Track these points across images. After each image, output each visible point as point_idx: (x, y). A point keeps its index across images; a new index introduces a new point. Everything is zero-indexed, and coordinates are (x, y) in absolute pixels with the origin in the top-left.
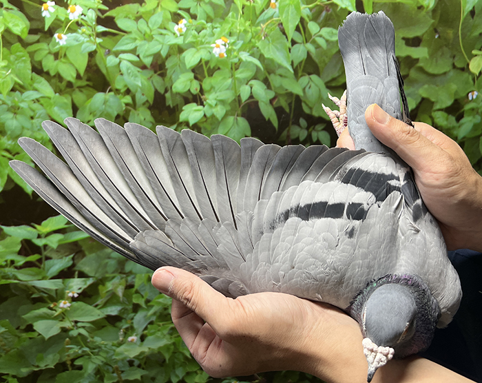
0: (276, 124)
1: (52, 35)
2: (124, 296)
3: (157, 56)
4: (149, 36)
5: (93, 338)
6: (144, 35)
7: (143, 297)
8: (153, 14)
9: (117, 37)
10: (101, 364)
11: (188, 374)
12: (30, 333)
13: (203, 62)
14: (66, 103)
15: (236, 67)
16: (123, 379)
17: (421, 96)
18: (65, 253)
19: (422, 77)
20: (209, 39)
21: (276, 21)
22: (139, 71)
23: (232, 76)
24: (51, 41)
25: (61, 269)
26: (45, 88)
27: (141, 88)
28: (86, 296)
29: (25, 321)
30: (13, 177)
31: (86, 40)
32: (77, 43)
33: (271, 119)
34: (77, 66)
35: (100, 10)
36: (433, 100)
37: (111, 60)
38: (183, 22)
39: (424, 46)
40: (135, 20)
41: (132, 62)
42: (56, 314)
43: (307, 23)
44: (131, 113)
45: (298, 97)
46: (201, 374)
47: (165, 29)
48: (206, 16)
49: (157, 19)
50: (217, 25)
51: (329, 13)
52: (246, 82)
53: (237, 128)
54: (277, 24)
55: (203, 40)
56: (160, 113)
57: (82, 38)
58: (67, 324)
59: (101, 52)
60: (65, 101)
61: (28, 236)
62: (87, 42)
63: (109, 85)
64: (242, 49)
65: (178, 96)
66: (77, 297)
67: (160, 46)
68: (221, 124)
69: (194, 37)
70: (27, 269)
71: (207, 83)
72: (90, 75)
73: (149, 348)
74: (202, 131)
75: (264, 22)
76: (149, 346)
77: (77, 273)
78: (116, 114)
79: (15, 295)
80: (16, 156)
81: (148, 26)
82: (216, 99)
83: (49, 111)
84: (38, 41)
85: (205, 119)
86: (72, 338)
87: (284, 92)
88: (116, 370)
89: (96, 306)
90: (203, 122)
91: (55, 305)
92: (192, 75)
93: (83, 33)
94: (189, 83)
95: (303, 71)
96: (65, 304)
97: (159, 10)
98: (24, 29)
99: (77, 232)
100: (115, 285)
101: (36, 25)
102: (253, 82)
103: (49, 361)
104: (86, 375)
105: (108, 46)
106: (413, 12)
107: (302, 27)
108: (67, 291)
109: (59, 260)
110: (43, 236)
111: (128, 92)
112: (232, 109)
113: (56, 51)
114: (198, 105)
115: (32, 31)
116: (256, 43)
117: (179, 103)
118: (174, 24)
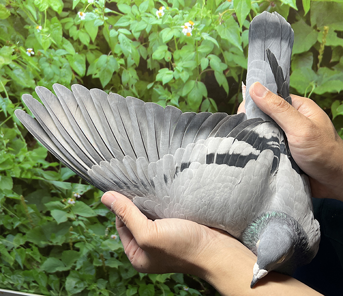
0: (227, 89)
1: (76, 13)
3: (143, 32)
4: (139, 17)
5: (88, 229)
6: (136, 16)
8: (142, 2)
9: (118, 17)
10: (91, 249)
12: (49, 217)
13: (175, 38)
14: (82, 60)
15: (199, 44)
16: (107, 265)
20: (180, 22)
21: (230, 11)
23: (195, 50)
24: (75, 16)
25: (70, 176)
26: (70, 48)
27: (131, 54)
28: (86, 198)
29: (46, 208)
31: (97, 17)
32: (92, 19)
33: (224, 86)
34: (90, 35)
37: (113, 33)
38: (162, 8)
40: (130, 5)
41: (126, 35)
42: (65, 207)
43: (255, 15)
44: (123, 71)
47: (150, 13)
48: (178, 5)
50: (187, 12)
51: (274, 7)
52: (206, 55)
53: (196, 91)
54: (232, 13)
55: (176, 22)
56: (143, 74)
57: (95, 16)
58: (72, 216)
59: (107, 26)
60: (82, 58)
62: (98, 19)
63: (111, 50)
64: (204, 31)
65: (156, 62)
66: (80, 198)
67: (146, 25)
68: (185, 86)
69: (170, 19)
70: (50, 171)
71: (177, 54)
72: (98, 41)
74: (172, 89)
75: (221, 11)
77: (81, 180)
78: (113, 71)
79: (41, 188)
81: (138, 10)
82: (182, 67)
83: (71, 64)
84: (68, 16)
85: (174, 81)
86: (74, 227)
87: (234, 66)
88: (101, 257)
89: (92, 207)
90: (172, 83)
91: (65, 201)
92: (166, 47)
93: (96, 12)
94: (164, 53)
98: (60, 7)
101: (68, 5)
102: (211, 56)
103: (59, 240)
104: (81, 256)
105: (112, 22)
107: (251, 16)
108: (74, 192)
111: (122, 56)
112: (194, 75)
113: (79, 23)
114: (169, 70)
115: (65, 10)
116: (214, 27)
117: (156, 67)
118: (156, 10)
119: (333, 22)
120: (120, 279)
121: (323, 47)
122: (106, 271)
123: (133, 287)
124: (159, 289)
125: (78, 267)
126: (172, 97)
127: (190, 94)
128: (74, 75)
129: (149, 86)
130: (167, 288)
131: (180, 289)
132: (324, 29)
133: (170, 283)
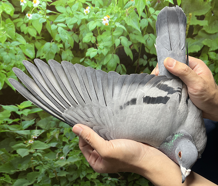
0: (132, 58)
1: (25, 14)
2: (58, 138)
3: (75, 24)
4: (72, 15)
5: (44, 157)
6: (69, 14)
7: (67, 138)
8: (74, 4)
9: (56, 15)
10: (48, 169)
11: (88, 174)
12: (15, 154)
13: (98, 28)
14: (32, 48)
15: (113, 30)
16: (58, 176)
17: (203, 44)
18: (31, 118)
19: (204, 35)
20: (101, 16)
21: (133, 7)
22: (66, 32)
23: (111, 34)
24: (25, 17)
25: (29, 125)
26: (22, 40)
27: (67, 40)
28: (41, 138)
29: (13, 149)
30: (7, 82)
31: (41, 17)
32: (37, 18)
33: (130, 55)
34: (37, 29)
35: (48, 2)
36: (209, 46)
37: (53, 27)
38: (88, 8)
39: (206, 20)
40: (65, 7)
41: (63, 28)
42: (27, 146)
43: (149, 8)
44: (63, 52)
45: (143, 45)
46: (94, 174)
47: (80, 11)
48: (99, 5)
49: (76, 6)
50: (105, 9)
51: (160, 3)
52: (118, 37)
53: (113, 60)
54: (134, 9)
55: (98, 17)
56: (77, 52)
57: (39, 16)
58: (32, 151)
59: (49, 23)
60: (32, 46)
61: (14, 110)
62: (42, 18)
63: (52, 39)
64: (116, 21)
65: (85, 44)
66: (37, 138)
67: (77, 20)
68: (105, 58)
69: (94, 15)
70: (14, 125)
71: (99, 38)
72: (43, 34)
73: (70, 162)
74: (97, 61)
75: (127, 8)
76: (70, 161)
77: (37, 127)
78: (55, 53)
79: (8, 137)
80: (8, 72)
81: (71, 10)
82: (103, 46)
83: (24, 51)
84: (18, 18)
85: (98, 55)
86: (34, 157)
87: (136, 42)
88: (54, 172)
89: (46, 142)
90: (97, 57)
91: (27, 142)
92: (92, 34)
93: (40, 13)
94: (90, 37)
95: (146, 32)
96: (31, 141)
97: (77, 2)
98: (12, 11)
99: (37, 108)
100: (55, 133)
101: (18, 10)
102: (121, 37)
103: (24, 167)
104: (41, 174)
105: (52, 20)
106: (202, 3)
107: (146, 10)
108: (32, 136)
109: (28, 121)
110: (21, 110)
111: (61, 42)
112: (111, 51)
113: (27, 22)
114: (95, 49)
115: (16, 13)
116: (123, 18)
117: (85, 47)
118: (84, 9)
119: (194, 11)
120: (68, 182)
121: (188, 26)
122: (58, 179)
123: (76, 185)
124: (93, 183)
125: (39, 181)
126: (97, 66)
127: (109, 63)
128: (26, 58)
129: (81, 60)
130: (98, 181)
131: (106, 180)
132: (189, 15)
133: (100, 178)
